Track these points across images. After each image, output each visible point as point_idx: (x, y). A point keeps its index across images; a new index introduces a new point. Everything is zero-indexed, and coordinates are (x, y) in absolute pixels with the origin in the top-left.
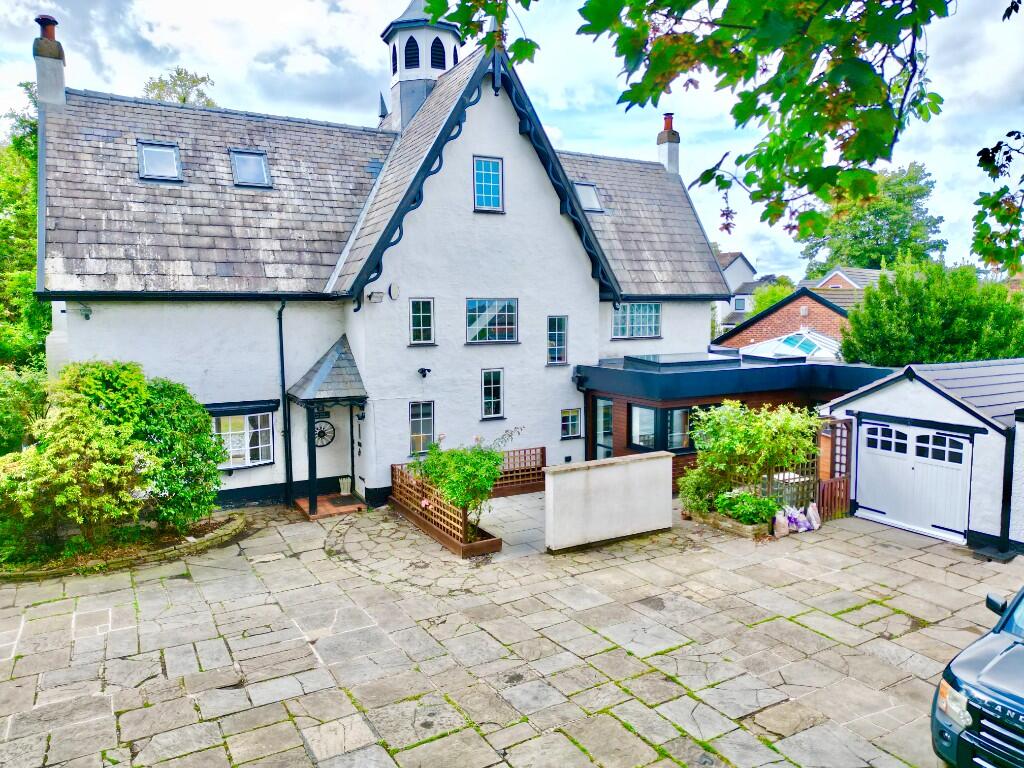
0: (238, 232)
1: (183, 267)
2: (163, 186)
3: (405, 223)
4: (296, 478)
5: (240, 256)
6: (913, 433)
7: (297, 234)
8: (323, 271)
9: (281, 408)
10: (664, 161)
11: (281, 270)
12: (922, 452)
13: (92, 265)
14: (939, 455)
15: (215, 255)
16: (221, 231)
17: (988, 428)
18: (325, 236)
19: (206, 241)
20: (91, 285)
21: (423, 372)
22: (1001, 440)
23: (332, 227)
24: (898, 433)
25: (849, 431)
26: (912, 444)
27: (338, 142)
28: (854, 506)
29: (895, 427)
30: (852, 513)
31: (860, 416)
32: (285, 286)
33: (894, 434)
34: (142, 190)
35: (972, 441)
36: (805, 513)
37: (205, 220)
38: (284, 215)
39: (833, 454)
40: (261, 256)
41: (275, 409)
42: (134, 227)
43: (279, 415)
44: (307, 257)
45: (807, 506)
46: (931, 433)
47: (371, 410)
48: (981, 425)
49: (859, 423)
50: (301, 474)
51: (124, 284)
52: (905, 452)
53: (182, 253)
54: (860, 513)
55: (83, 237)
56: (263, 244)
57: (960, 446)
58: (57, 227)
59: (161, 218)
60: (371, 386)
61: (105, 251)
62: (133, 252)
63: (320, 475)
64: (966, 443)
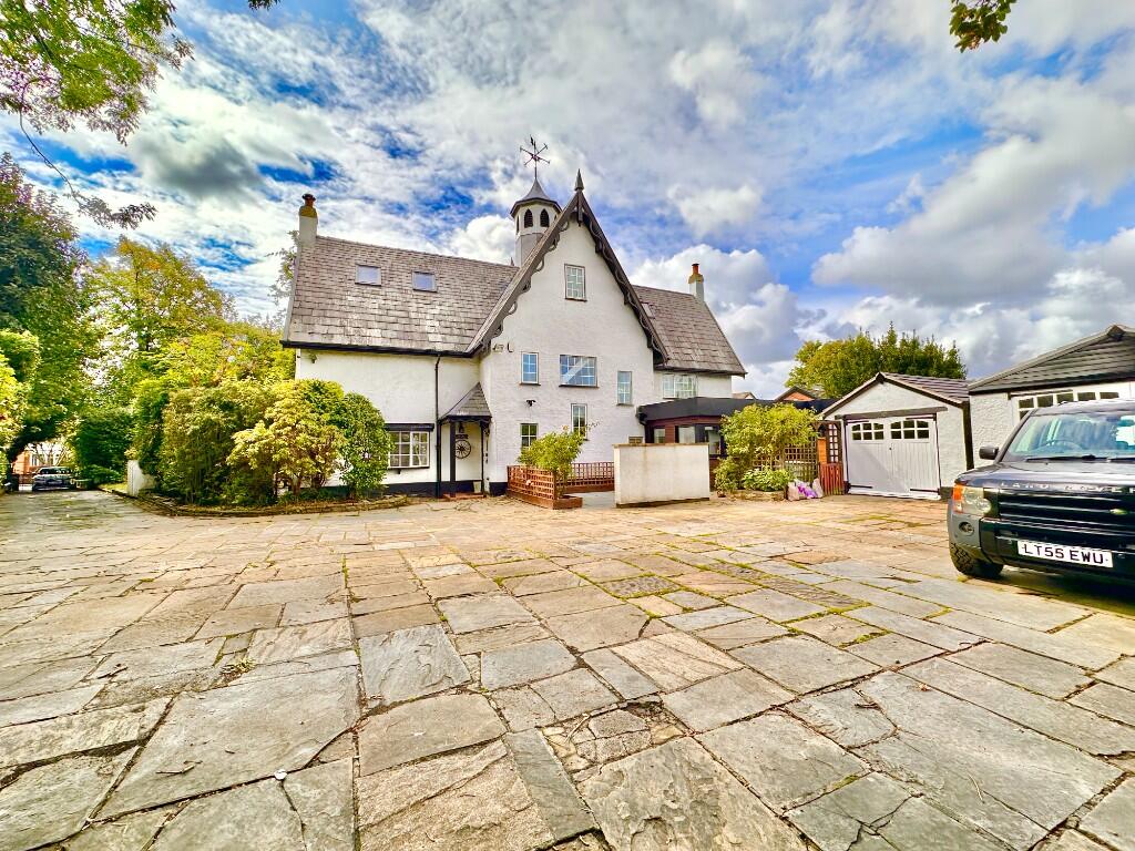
0: (413, 315)
1: (376, 332)
2: (368, 288)
3: (519, 301)
4: (443, 480)
5: (414, 328)
6: (887, 423)
7: (450, 318)
8: (467, 340)
9: (435, 429)
10: (694, 293)
11: (439, 338)
12: (896, 435)
13: (318, 328)
14: (909, 435)
15: (397, 327)
16: (403, 314)
17: (947, 406)
18: (468, 320)
19: (392, 319)
20: (317, 339)
21: (530, 403)
22: (960, 412)
23: (474, 316)
24: (876, 424)
25: (839, 430)
26: (887, 431)
27: (480, 270)
28: (848, 486)
29: (872, 422)
30: (846, 492)
31: (845, 418)
32: (440, 347)
33: (873, 426)
34: (356, 290)
35: (935, 419)
36: (811, 486)
37: (392, 307)
38: (443, 308)
39: (828, 450)
40: (427, 329)
41: (431, 430)
42: (348, 309)
43: (434, 434)
44: (456, 331)
45: (812, 482)
46: (902, 420)
47: (495, 426)
48: (941, 404)
49: (846, 424)
50: (446, 477)
51: (337, 340)
52: (882, 438)
53: (376, 325)
54: (852, 491)
55: (315, 313)
56: (429, 323)
57: (926, 425)
58: (300, 307)
59: (365, 305)
60: (493, 409)
61: (328, 321)
62: (345, 323)
63: (458, 478)
64: (930, 421)
